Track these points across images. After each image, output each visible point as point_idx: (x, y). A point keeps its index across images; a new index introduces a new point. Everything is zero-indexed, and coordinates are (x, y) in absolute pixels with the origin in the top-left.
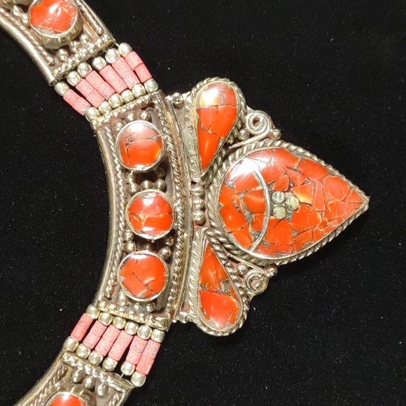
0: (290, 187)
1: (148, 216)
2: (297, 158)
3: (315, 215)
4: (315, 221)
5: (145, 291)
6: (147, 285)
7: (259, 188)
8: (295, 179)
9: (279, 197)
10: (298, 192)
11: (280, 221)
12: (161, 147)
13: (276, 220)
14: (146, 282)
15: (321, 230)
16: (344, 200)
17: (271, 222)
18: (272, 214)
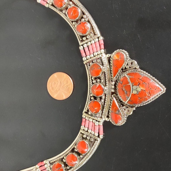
0: (138, 85)
1: (97, 90)
2: (142, 76)
3: (146, 93)
4: (146, 95)
5: (95, 111)
6: (96, 110)
7: (129, 84)
8: (140, 82)
9: (135, 87)
10: (141, 86)
11: (135, 94)
12: (101, 71)
13: (133, 94)
14: (95, 109)
15: (148, 98)
16: (155, 90)
17: (132, 94)
18: (132, 92)
